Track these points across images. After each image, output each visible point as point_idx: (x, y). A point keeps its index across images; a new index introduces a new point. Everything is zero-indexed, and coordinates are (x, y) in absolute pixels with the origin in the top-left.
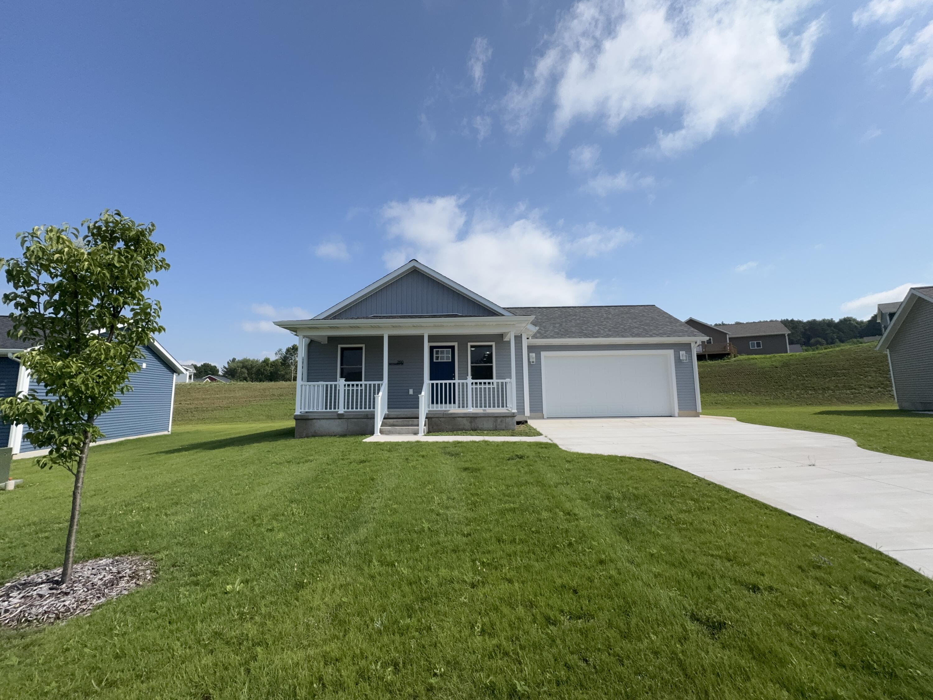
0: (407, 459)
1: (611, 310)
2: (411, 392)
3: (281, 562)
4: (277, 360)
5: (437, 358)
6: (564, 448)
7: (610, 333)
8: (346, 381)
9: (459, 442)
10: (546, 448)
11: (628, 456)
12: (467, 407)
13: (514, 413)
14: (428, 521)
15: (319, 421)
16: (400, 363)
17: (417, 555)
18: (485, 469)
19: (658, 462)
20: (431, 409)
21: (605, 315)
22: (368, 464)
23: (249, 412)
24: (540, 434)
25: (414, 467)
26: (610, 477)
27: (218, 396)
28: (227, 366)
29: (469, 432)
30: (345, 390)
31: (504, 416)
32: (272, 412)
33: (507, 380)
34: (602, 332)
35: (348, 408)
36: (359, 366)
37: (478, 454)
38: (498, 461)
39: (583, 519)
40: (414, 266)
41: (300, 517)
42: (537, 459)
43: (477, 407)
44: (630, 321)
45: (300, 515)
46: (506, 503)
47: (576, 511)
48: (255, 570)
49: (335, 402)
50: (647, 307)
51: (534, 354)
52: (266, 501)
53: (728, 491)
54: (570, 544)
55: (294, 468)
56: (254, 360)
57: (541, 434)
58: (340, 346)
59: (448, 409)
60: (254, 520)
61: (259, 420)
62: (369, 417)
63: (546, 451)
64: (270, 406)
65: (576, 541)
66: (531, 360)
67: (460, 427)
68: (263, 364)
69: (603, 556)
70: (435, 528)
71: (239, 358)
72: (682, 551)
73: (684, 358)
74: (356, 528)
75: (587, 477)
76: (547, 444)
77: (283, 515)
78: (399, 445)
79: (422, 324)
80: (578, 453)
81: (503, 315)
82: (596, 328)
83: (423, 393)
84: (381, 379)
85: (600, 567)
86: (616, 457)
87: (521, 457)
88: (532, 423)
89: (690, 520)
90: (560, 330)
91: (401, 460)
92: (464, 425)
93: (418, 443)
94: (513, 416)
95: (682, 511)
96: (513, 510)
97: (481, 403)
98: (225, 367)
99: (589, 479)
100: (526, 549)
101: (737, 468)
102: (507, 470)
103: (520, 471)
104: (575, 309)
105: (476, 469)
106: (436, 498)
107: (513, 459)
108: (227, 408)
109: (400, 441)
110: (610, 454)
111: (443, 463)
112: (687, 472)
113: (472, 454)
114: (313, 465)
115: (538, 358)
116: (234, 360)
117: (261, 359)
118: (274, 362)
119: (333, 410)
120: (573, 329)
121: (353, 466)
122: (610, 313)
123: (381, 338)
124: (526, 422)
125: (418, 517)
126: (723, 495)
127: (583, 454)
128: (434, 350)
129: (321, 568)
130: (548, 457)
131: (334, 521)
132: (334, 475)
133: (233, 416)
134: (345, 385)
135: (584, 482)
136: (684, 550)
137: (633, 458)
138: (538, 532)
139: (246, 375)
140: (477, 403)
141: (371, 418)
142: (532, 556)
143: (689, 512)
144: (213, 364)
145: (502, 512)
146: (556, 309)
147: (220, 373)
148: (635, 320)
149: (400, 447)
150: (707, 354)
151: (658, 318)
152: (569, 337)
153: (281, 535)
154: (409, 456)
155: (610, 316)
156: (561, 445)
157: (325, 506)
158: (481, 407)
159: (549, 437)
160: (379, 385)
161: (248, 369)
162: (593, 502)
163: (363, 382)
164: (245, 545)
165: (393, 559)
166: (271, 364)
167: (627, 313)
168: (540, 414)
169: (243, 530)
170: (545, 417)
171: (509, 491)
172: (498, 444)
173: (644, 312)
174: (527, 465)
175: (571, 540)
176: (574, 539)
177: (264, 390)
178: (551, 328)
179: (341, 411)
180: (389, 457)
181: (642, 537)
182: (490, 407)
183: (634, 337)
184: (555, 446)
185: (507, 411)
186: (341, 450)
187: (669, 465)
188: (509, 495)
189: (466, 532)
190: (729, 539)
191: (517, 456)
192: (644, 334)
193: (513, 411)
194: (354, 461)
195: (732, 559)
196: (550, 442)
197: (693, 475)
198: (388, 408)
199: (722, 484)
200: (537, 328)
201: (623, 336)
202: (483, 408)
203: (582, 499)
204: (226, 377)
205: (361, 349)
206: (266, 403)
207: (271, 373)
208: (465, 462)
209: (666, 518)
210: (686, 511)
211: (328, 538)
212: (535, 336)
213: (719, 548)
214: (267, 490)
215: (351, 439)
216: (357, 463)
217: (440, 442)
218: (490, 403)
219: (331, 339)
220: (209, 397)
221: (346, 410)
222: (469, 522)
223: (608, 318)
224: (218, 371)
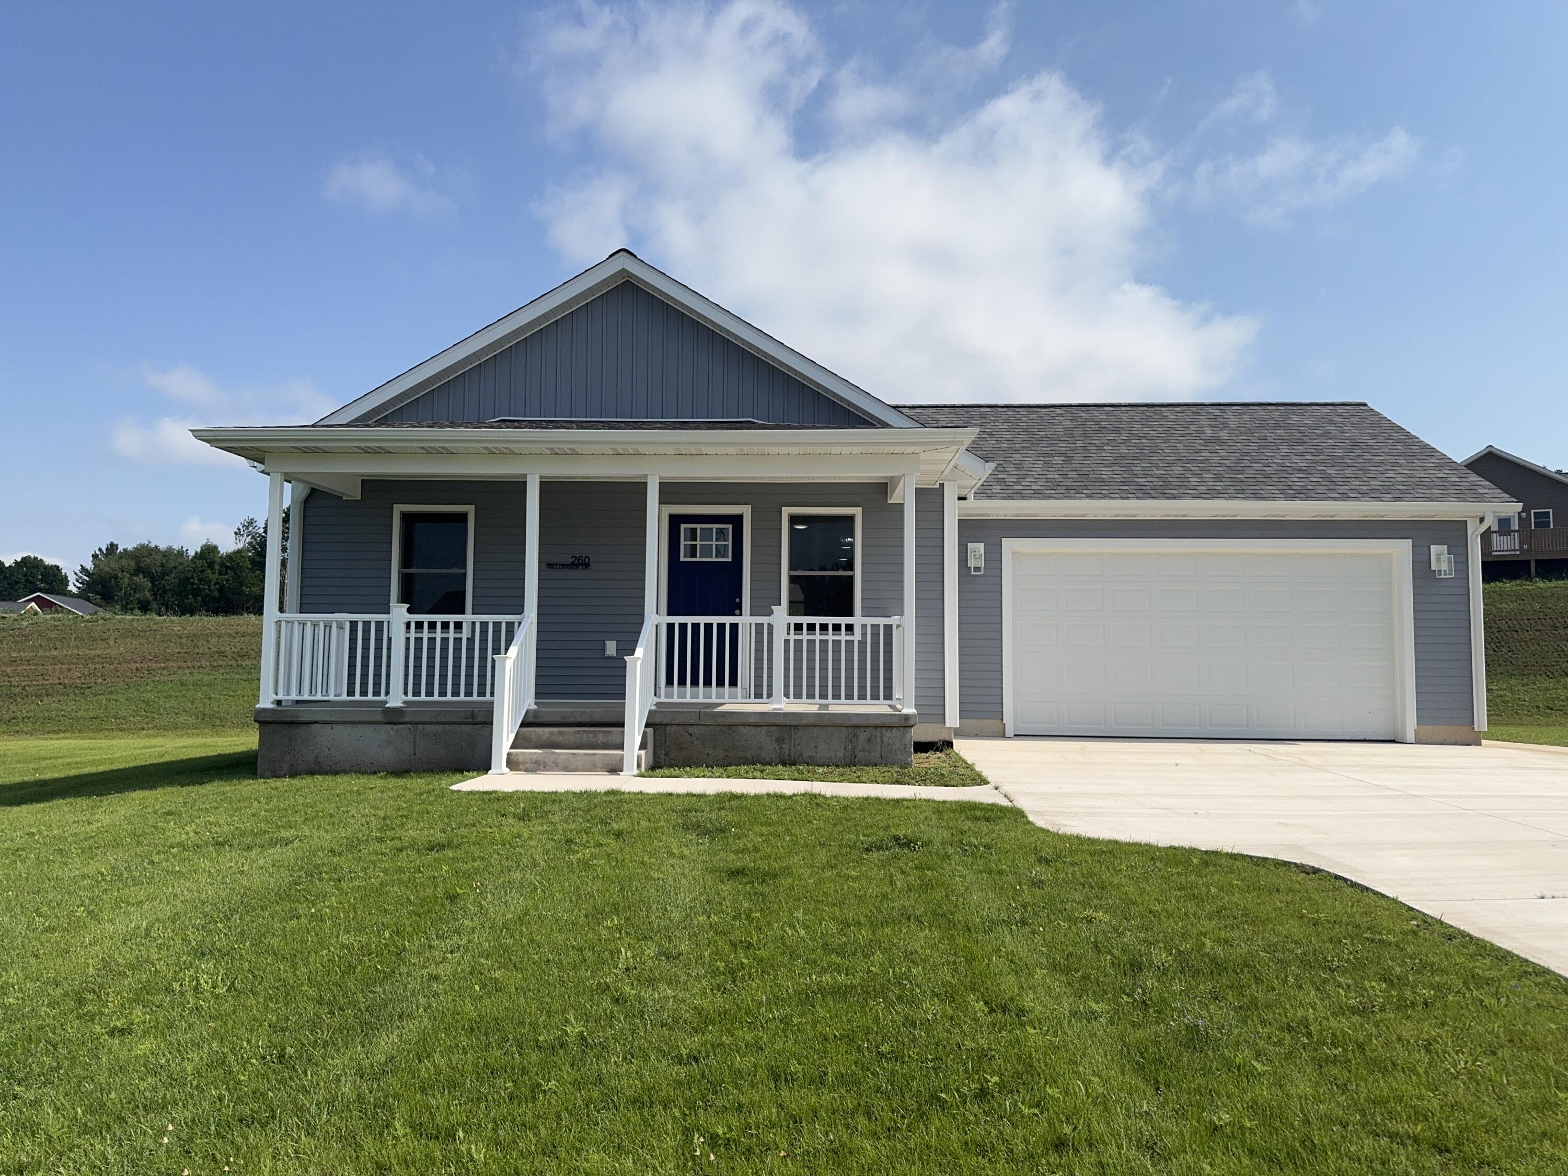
0: (569, 841)
1: (1229, 414)
2: (611, 648)
3: (131, 1120)
4: (239, 552)
5: (693, 551)
6: (1040, 822)
7: (1219, 486)
8: (410, 611)
9: (734, 797)
10: (987, 819)
11: (1227, 849)
12: (770, 695)
13: (907, 717)
14: (585, 1017)
15: (328, 727)
16: (581, 563)
17: (526, 1112)
18: (790, 874)
19: (1316, 871)
20: (663, 699)
21: (1209, 432)
22: (450, 853)
23: (147, 703)
24: (980, 780)
25: (585, 864)
26: (1158, 907)
27: (55, 653)
28: (89, 566)
29: (769, 769)
30: (408, 639)
31: (880, 725)
32: (215, 705)
33: (893, 620)
34: (1194, 480)
35: (417, 693)
36: (456, 570)
37: (781, 829)
38: (835, 850)
39: (1037, 1023)
40: (623, 271)
41: (217, 997)
42: (951, 851)
43: (798, 695)
44: (1284, 449)
45: (217, 991)
46: (824, 971)
47: (1028, 1002)
48: (50, 1139)
49: (377, 675)
50: (1340, 410)
51: (981, 547)
52: (125, 949)
53: (1503, 956)
54: (983, 1094)
55: (230, 860)
56: (170, 549)
57: (984, 782)
58: (398, 509)
59: (714, 700)
60: (81, 1002)
61: (175, 727)
62: (480, 719)
63: (984, 827)
64: (209, 685)
65: (1002, 1086)
66: (972, 563)
67: (749, 754)
68: (199, 563)
69: (1067, 1129)
70: (598, 1037)
71: (126, 544)
72: (1306, 1122)
73: (1444, 566)
74: (368, 1029)
75: (1085, 904)
76: (992, 807)
77: (168, 990)
78: (554, 801)
79: (642, 449)
80: (1078, 838)
81: (885, 425)
82: (1177, 469)
83: (639, 652)
84: (519, 609)
85: (1054, 1158)
86: (1193, 851)
87: (907, 843)
88: (965, 748)
89: (1361, 1036)
90: (1065, 476)
91: (551, 844)
92: (761, 748)
93: (611, 798)
94: (905, 723)
95: (1341, 1011)
96: (840, 992)
97: (811, 686)
98: (84, 570)
99: (1089, 912)
100: (849, 1103)
101: (1548, 893)
102: (854, 879)
103: (892, 883)
104: (1117, 412)
105: (766, 874)
106: (626, 954)
107: (879, 848)
108: (82, 689)
109: (561, 789)
110: (1176, 844)
111: (672, 855)
112: (1395, 901)
113: (765, 830)
114: (289, 853)
115: (994, 557)
116: (112, 547)
117: (193, 549)
118: (230, 557)
119: (370, 697)
120: (1106, 473)
121: (403, 860)
122: (1225, 426)
123: (520, 487)
124: (950, 744)
125: (555, 1006)
126: (1482, 967)
127: (1091, 841)
128: (683, 526)
129: (239, 1140)
130: (988, 847)
131: (311, 1009)
132: (344, 884)
133: (100, 713)
134: (408, 625)
135: (1073, 921)
136: (1312, 1117)
137: (1244, 857)
138: (896, 1056)
139: (148, 594)
140: (798, 686)
141: (485, 723)
142: (862, 1121)
143: (1361, 1011)
144: (49, 561)
145: (806, 998)
146: (1059, 411)
147: (71, 588)
148: (1301, 449)
149: (556, 807)
150: (1532, 558)
151: (1371, 442)
152: (1089, 497)
153: (145, 1046)
154: (579, 832)
155: (1224, 435)
156: (1033, 812)
157: (294, 967)
158: (811, 696)
159: (1006, 788)
160: (510, 626)
161: (153, 579)
162: (1085, 977)
163: (467, 618)
164: (37, 1070)
165: (453, 1119)
166: (222, 564)
167: (1277, 426)
168: (992, 724)
169: (40, 1028)
170: (1009, 732)
171: (844, 939)
172: (847, 805)
173: (1331, 422)
174: (919, 867)
175: (988, 1081)
176: (996, 1079)
177: (192, 637)
178: (1038, 469)
179: (396, 700)
180: (519, 836)
181: (1201, 1081)
182: (836, 696)
183: (1293, 498)
184: (1018, 814)
185: (889, 711)
186: (381, 814)
187: (1345, 880)
188: (840, 951)
189: (684, 1052)
190: (1459, 1091)
191: (896, 839)
192: (1322, 489)
193: (906, 711)
194: (413, 845)
195: (1451, 1146)
196: (1004, 802)
197: (1412, 909)
198: (538, 695)
199: (1488, 938)
200: (991, 466)
201: (1257, 497)
202: (817, 700)
203: (1054, 967)
204: (88, 599)
205: (463, 517)
206: (197, 677)
207: (221, 590)
208: (737, 852)
209: (1289, 1029)
210: (1354, 1011)
211: (281, 1056)
212: (984, 492)
213: (1421, 1115)
214: (137, 919)
215: (417, 783)
216: (418, 851)
217: (679, 796)
218: (836, 687)
219: (371, 486)
220: (28, 655)
221: (410, 697)
222: (703, 1020)
223: (1217, 440)
224: (65, 580)
